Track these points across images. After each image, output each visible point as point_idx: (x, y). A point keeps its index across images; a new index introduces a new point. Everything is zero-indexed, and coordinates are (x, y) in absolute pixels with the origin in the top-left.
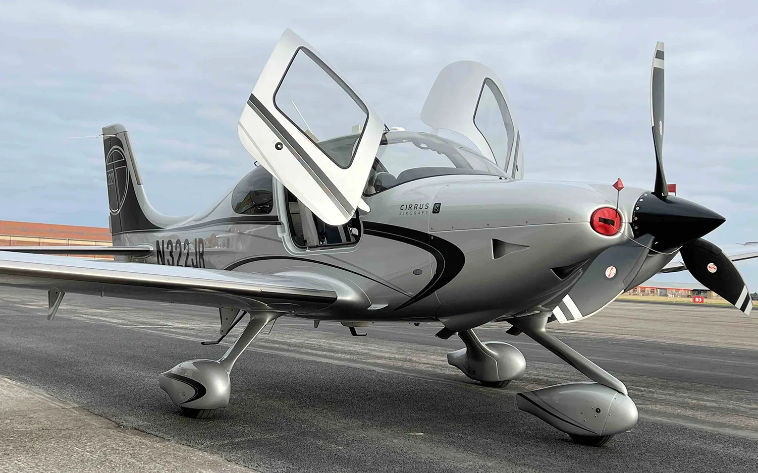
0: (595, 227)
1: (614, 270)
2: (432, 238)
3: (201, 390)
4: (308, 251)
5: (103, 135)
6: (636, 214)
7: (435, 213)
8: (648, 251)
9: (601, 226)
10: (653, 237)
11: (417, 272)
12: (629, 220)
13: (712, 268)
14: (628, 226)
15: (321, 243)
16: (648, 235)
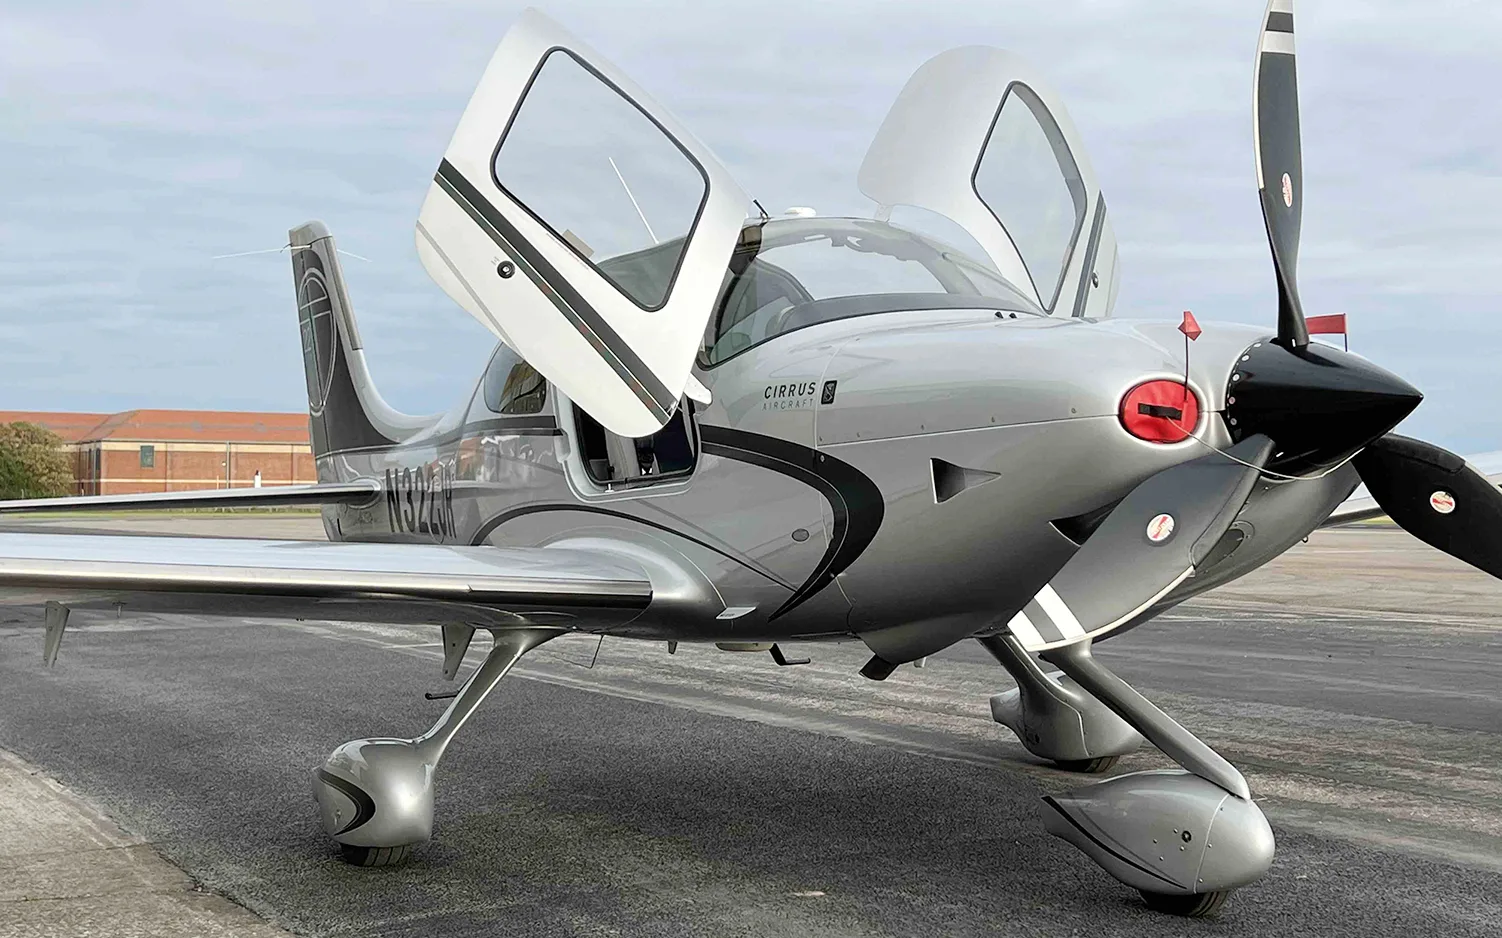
0: (1128, 424)
1: (1170, 523)
2: (823, 458)
3: (366, 807)
4: (610, 491)
5: (291, 245)
6: (1234, 390)
7: (828, 403)
8: (1256, 473)
9: (1143, 423)
10: (1271, 443)
11: (800, 535)
12: (1218, 404)
13: (1442, 503)
14: (1216, 416)
15: (644, 472)
16: (1258, 438)
